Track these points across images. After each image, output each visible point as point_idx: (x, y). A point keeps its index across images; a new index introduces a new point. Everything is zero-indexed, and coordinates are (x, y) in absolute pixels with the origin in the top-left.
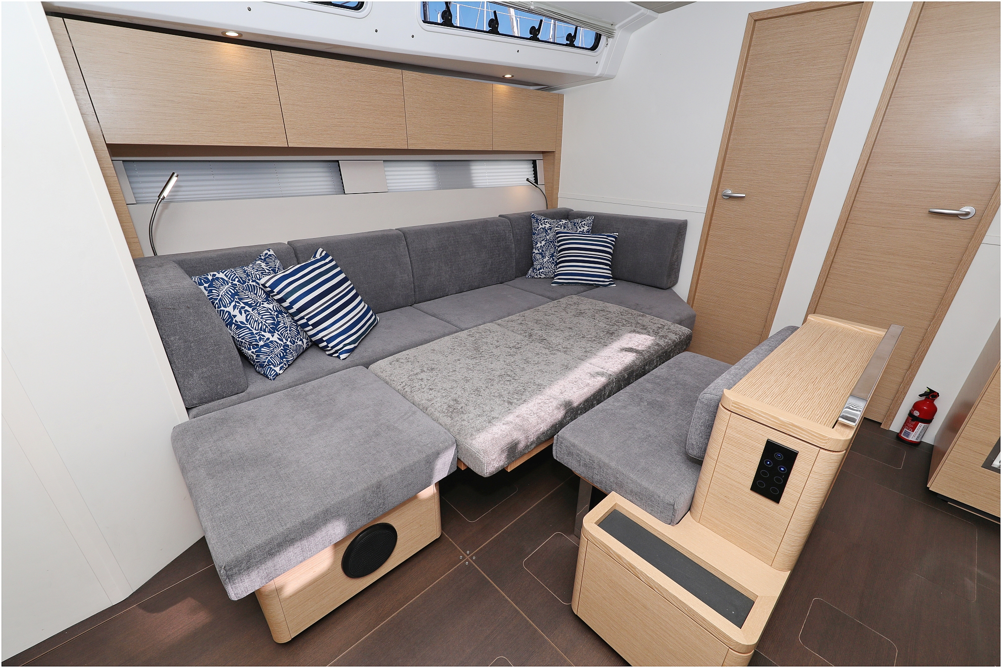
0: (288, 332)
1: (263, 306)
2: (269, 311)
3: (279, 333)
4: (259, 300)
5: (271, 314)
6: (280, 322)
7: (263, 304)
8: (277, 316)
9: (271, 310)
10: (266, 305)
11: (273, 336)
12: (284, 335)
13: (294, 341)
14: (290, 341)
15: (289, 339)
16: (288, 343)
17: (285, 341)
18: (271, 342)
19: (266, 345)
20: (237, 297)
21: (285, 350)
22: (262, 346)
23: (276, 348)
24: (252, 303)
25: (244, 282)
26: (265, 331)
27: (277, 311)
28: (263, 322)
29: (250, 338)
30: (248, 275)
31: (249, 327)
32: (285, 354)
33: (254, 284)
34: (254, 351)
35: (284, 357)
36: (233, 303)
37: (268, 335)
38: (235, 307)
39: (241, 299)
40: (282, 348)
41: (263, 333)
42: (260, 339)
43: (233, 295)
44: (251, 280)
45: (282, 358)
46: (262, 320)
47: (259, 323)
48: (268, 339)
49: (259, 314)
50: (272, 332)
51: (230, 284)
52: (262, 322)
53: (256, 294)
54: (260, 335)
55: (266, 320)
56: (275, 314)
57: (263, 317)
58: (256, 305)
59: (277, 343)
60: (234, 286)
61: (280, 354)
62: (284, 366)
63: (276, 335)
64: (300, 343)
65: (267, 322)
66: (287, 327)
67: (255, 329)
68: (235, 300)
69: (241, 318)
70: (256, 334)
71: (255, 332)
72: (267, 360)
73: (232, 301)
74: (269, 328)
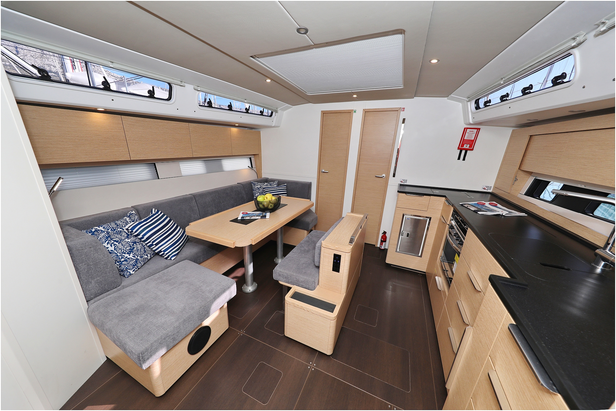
0: (139, 252)
1: (125, 241)
2: (129, 243)
3: (133, 253)
4: (123, 238)
5: (129, 244)
6: (135, 247)
7: (125, 240)
8: (133, 245)
9: (129, 242)
10: (126, 240)
11: (129, 255)
12: (137, 254)
13: (142, 257)
14: (140, 257)
15: (139, 256)
16: (139, 258)
17: (136, 257)
18: (129, 258)
19: (125, 261)
20: (109, 238)
21: (136, 262)
22: (123, 261)
23: (131, 261)
24: (118, 240)
25: (115, 230)
26: (125, 253)
27: (133, 242)
28: (125, 249)
29: (116, 258)
30: (118, 226)
31: (116, 252)
32: (136, 264)
33: (121, 230)
34: (118, 264)
35: (135, 265)
36: (107, 241)
37: (126, 255)
38: (108, 243)
39: (111, 239)
40: (135, 261)
41: (124, 255)
42: (122, 258)
43: (107, 238)
44: (119, 228)
45: (134, 266)
46: (124, 248)
47: (122, 250)
48: (127, 257)
49: (122, 245)
50: (129, 254)
51: (105, 232)
52: (123, 249)
53: (121, 235)
54: (122, 256)
55: (126, 248)
56: (132, 244)
57: (125, 246)
58: (121, 241)
59: (132, 258)
60: (108, 233)
61: (133, 264)
62: (135, 269)
63: (131, 255)
64: (146, 257)
65: (127, 248)
66: (139, 250)
67: (120, 253)
68: (109, 240)
69: (112, 248)
70: (120, 255)
71: (119, 254)
72: (125, 268)
73: (107, 240)
74: (128, 251)
